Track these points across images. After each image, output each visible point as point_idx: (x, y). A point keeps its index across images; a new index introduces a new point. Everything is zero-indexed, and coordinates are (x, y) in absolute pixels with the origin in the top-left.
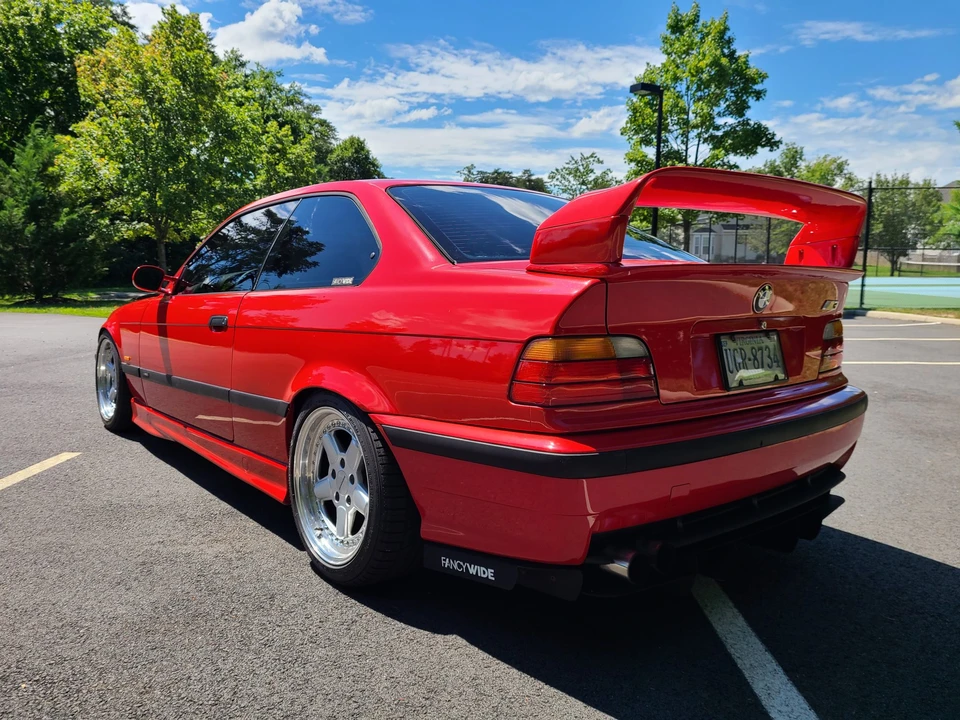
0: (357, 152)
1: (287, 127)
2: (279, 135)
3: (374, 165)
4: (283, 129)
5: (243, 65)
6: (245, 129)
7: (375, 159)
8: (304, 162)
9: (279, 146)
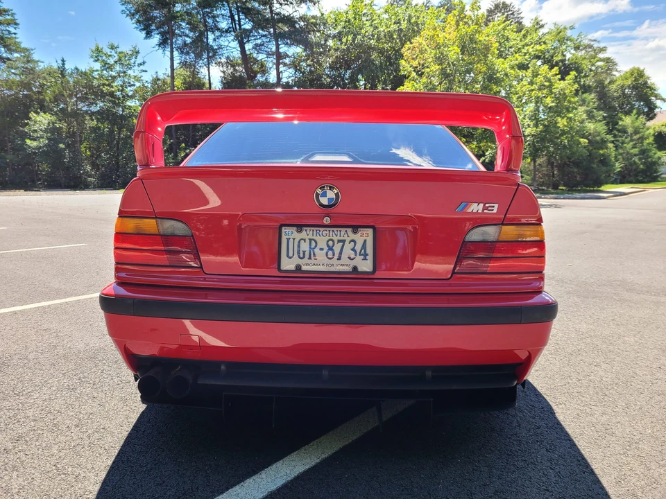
0: (636, 80)
1: (556, 68)
2: (548, 76)
3: (651, 89)
4: (553, 70)
5: (542, 26)
6: (506, 75)
7: (653, 84)
8: (565, 94)
9: (547, 84)
